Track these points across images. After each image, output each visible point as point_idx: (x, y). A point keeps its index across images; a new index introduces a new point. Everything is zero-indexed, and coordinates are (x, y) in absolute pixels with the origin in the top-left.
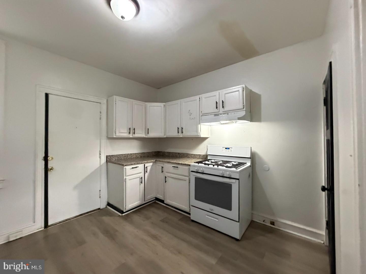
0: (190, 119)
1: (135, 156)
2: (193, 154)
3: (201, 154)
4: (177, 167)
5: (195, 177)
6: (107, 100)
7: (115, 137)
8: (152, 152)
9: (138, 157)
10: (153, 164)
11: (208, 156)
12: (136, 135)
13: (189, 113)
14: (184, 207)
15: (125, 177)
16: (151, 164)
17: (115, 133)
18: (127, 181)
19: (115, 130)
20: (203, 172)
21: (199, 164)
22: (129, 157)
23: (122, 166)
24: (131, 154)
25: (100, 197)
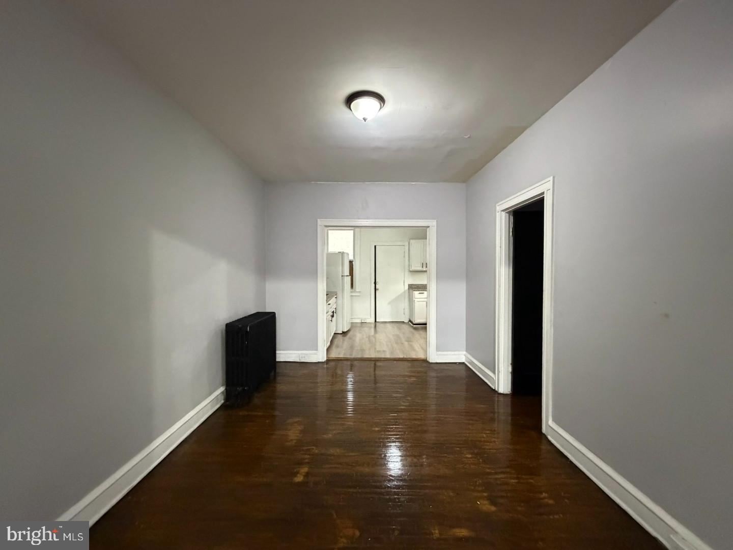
6: (409, 243)
7: (412, 270)
15: (414, 300)
17: (412, 267)
18: (416, 303)
19: (412, 264)
23: (413, 292)
25: (404, 314)
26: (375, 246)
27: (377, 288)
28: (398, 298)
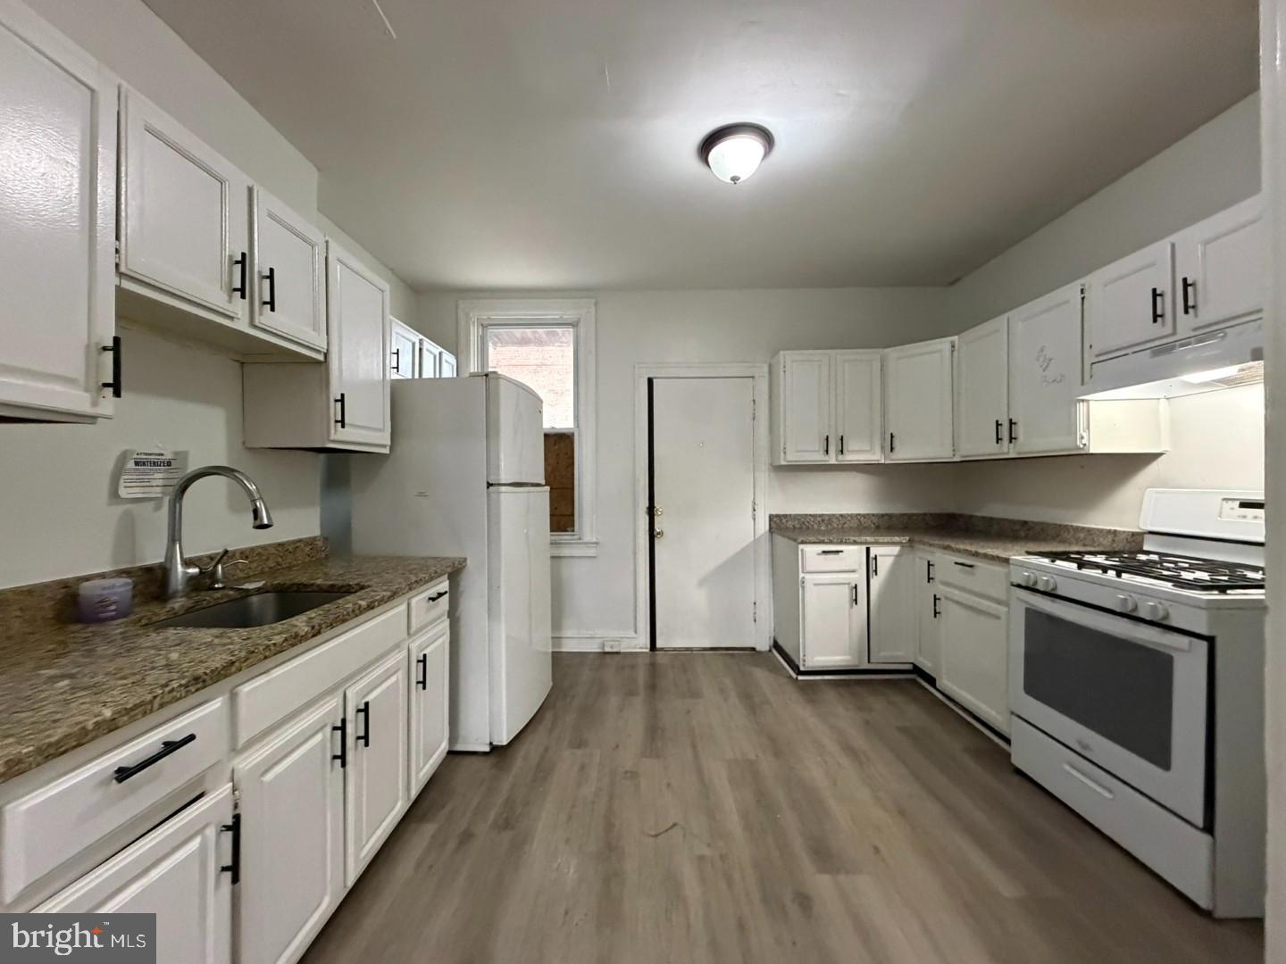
0: (1045, 383)
1: (854, 523)
2: (1083, 528)
3: (1118, 529)
4: (971, 566)
5: (1024, 606)
6: (770, 366)
7: (783, 463)
8: (925, 514)
9: (865, 528)
10: (900, 551)
11: (1147, 536)
12: (851, 458)
13: (1041, 359)
14: (994, 713)
15: (801, 575)
16: (896, 550)
17: (785, 453)
18: (808, 585)
19: (785, 444)
20: (1055, 589)
21: (1058, 562)
22: (836, 526)
23: (795, 543)
24: (841, 515)
25: (755, 621)
26: (650, 381)
27: (657, 529)
28: (732, 567)
